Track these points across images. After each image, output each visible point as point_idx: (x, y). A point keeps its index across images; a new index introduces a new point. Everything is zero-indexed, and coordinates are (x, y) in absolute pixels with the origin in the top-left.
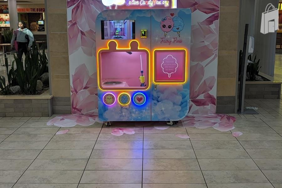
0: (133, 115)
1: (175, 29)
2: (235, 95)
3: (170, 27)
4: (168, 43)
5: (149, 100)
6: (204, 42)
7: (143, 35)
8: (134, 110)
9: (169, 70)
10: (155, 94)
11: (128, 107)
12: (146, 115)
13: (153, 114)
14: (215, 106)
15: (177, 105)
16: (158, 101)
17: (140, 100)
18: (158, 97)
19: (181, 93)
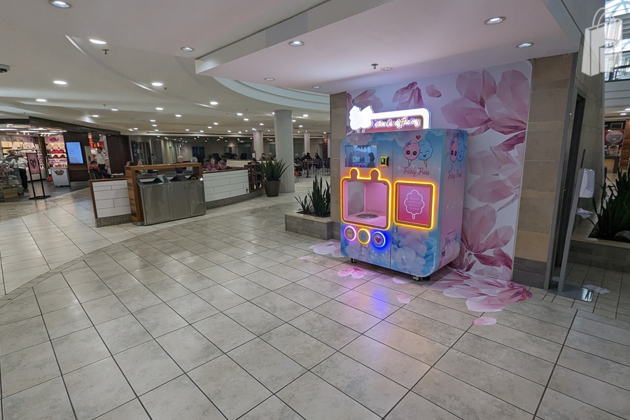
0: (372, 257)
1: (421, 156)
2: (545, 261)
3: (415, 153)
4: (413, 174)
5: (390, 243)
6: (498, 175)
7: (382, 163)
8: (373, 251)
9: (414, 209)
10: (395, 237)
11: (367, 246)
12: (385, 260)
13: (392, 261)
14: (511, 271)
15: (420, 256)
16: (399, 247)
17: (379, 240)
18: (399, 242)
19: (427, 243)
